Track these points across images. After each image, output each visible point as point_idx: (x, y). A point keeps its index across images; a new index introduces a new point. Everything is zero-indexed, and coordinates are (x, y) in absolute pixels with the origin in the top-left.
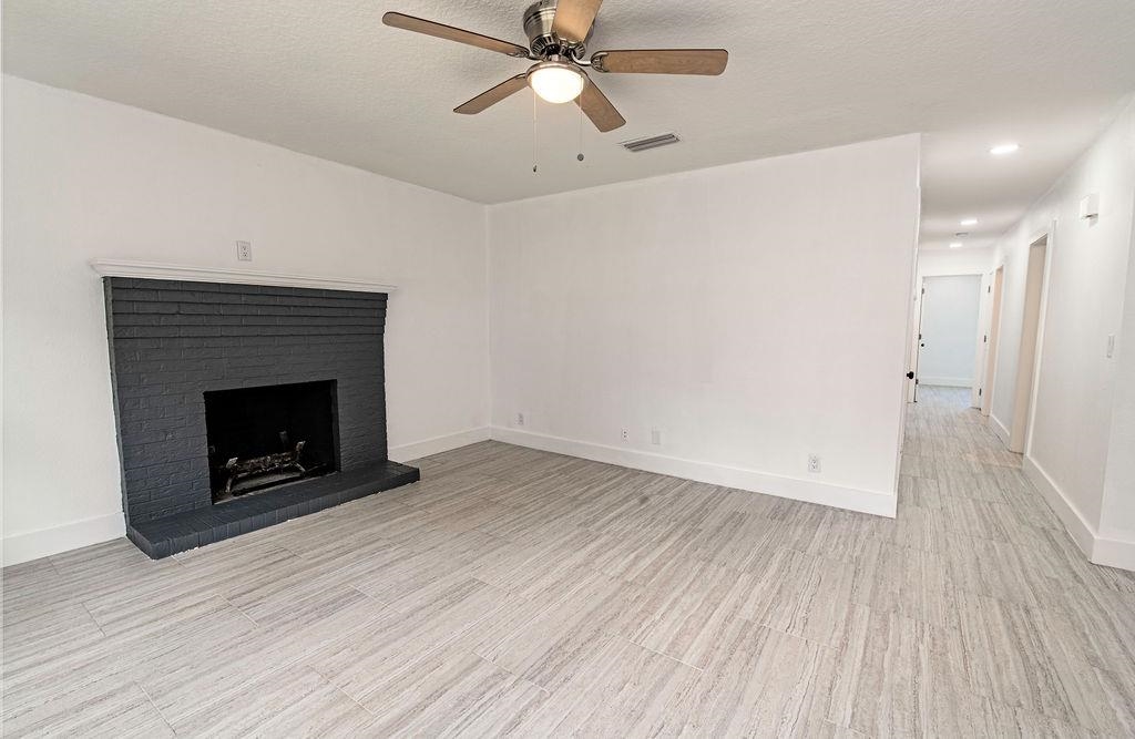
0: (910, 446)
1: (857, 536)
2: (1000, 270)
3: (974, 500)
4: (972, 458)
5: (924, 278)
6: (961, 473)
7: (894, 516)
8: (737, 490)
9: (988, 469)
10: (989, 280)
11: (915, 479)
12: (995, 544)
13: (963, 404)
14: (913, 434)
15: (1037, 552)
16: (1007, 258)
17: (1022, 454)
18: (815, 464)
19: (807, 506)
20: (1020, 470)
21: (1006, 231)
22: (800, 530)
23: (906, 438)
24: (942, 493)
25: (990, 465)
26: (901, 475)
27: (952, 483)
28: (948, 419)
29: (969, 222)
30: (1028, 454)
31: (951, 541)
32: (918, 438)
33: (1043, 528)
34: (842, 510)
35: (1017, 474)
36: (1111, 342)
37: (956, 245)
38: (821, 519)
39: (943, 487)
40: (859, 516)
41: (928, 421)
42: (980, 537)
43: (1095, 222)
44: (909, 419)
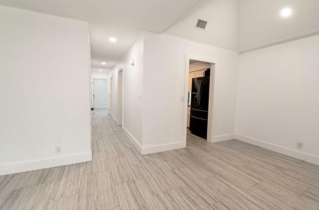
0: (94, 129)
1: (78, 176)
2: (111, 78)
3: (113, 144)
4: (110, 130)
5: (93, 79)
6: (108, 135)
7: (91, 160)
8: (17, 174)
9: (114, 131)
10: (109, 81)
11: (96, 141)
12: (121, 159)
13: (105, 113)
14: (94, 125)
15: (131, 157)
16: (113, 75)
17: (121, 126)
18: (58, 150)
19: (56, 169)
20: (121, 131)
21: (112, 68)
22: (52, 185)
23: (93, 127)
24: (105, 144)
25: (115, 131)
26: (92, 141)
27: (107, 139)
28: (103, 118)
29: (104, 63)
30: (123, 126)
31: (110, 163)
32: (96, 126)
33: (130, 148)
34: (72, 165)
35: (121, 132)
36: (141, 97)
37: (101, 70)
38: (63, 173)
39: (105, 142)
40: (79, 165)
41: (98, 120)
42: (117, 157)
43: (134, 66)
44: (93, 119)
